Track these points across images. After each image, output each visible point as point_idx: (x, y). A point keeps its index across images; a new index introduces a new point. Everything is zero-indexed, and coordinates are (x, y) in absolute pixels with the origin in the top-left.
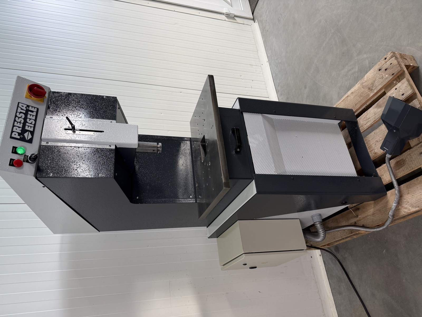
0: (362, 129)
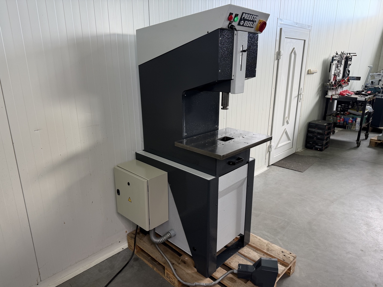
0: (240, 251)
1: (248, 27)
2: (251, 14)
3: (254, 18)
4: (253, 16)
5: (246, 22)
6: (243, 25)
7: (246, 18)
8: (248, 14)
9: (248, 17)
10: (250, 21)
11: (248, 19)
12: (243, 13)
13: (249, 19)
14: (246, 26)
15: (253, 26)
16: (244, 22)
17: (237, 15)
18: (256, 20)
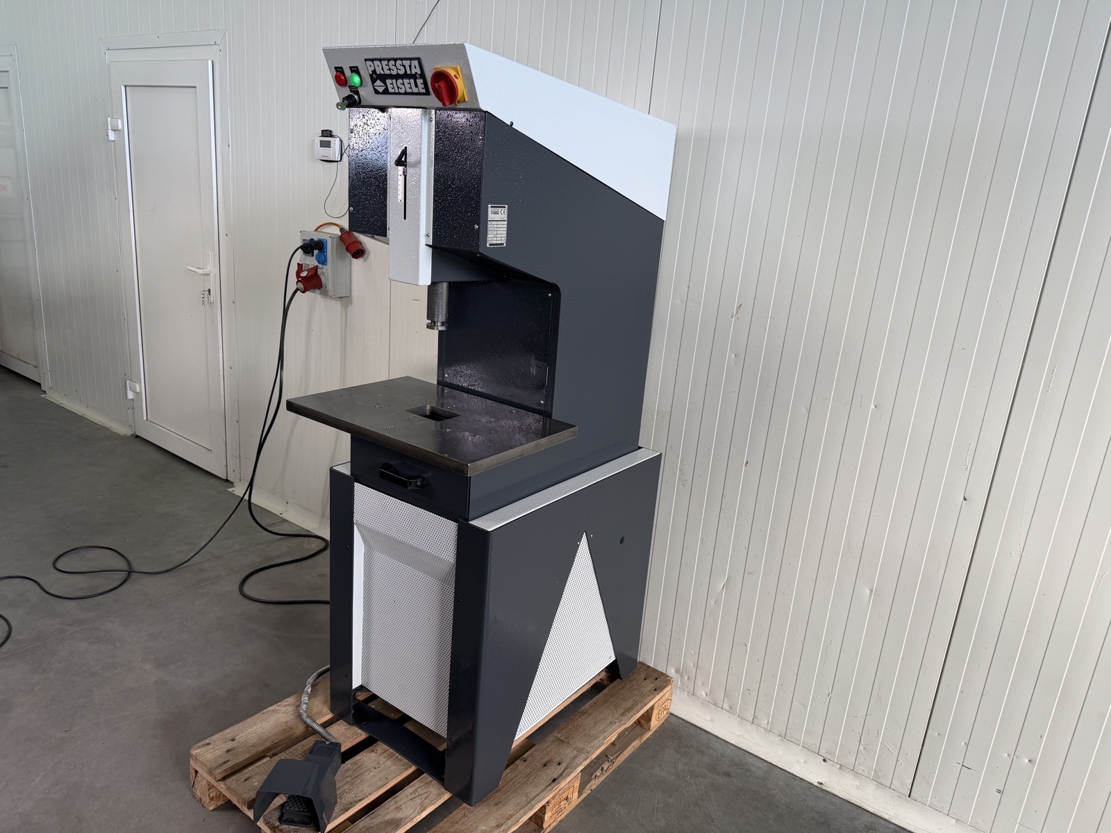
1: (406, 93)
2: (389, 60)
3: (404, 66)
4: (399, 62)
5: (388, 81)
6: (386, 92)
7: (379, 71)
8: (380, 60)
9: (386, 68)
10: (397, 77)
11: (388, 72)
12: (366, 60)
13: (394, 73)
14: (399, 94)
15: (424, 91)
16: (385, 83)
17: (355, 70)
18: (419, 72)
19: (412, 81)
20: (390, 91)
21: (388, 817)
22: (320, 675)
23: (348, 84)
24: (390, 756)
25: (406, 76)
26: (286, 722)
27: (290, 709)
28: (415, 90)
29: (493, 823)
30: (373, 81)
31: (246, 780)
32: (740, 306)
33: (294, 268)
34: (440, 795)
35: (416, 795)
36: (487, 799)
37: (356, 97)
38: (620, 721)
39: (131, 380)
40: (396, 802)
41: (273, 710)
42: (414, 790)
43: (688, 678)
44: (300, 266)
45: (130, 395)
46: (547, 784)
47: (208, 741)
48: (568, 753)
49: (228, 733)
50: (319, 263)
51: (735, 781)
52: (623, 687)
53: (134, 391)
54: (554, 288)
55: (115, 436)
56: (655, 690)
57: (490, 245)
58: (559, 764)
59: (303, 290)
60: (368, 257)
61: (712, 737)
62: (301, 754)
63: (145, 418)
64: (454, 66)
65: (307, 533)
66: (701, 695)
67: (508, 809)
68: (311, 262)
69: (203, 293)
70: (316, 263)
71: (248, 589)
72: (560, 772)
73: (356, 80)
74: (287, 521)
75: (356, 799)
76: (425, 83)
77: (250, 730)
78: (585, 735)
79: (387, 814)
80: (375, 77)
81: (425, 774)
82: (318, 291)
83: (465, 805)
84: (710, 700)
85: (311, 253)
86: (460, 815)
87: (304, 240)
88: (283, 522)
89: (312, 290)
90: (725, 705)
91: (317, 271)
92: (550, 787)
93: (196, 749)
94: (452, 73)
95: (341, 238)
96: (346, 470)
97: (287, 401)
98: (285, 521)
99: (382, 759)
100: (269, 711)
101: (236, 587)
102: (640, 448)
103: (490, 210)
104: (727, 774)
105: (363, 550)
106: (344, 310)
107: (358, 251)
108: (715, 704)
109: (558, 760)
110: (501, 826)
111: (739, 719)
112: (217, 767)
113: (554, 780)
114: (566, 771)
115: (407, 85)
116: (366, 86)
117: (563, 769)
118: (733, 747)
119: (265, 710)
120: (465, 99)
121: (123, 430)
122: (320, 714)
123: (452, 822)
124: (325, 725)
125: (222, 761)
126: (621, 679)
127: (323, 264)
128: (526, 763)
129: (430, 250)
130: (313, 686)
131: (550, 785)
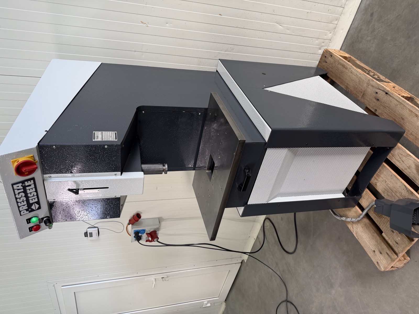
1: (36, 191)
2: (17, 202)
3: (19, 193)
4: (17, 196)
5: (31, 202)
8: (19, 207)
9: (23, 204)
10: (26, 196)
12: (21, 215)
13: (25, 199)
14: (37, 195)
15: (32, 181)
16: (33, 204)
17: (29, 221)
18: (21, 184)
19: (27, 188)
20: (37, 200)
21: (415, 171)
22: (335, 214)
23: (38, 224)
24: (378, 176)
25: (25, 192)
26: (362, 227)
27: (355, 226)
28: (33, 186)
29: (415, 119)
30: (33, 210)
31: (397, 243)
32: (142, 22)
33: (148, 243)
34: (399, 148)
35: (400, 160)
36: (401, 125)
37: (45, 219)
38: (350, 69)
39: (203, 305)
40: (405, 169)
41: (356, 234)
42: (397, 161)
43: (323, 43)
44: (147, 241)
45: (209, 305)
46: (389, 96)
47: (376, 263)
48: (370, 90)
49: (370, 254)
50: (145, 233)
51: (375, 10)
52: (331, 72)
53: (207, 304)
54: (139, 109)
55: (226, 309)
56: (331, 56)
57: (116, 139)
58: (377, 93)
59: (157, 239)
60: (140, 212)
61: (352, 27)
62: (380, 218)
63: (218, 298)
64: (11, 163)
65: (262, 227)
66: (331, 35)
67: (405, 113)
68: (144, 236)
69: (163, 280)
70: (145, 234)
71: (291, 250)
72: (381, 91)
73: (34, 220)
74: (257, 236)
75: (405, 189)
76: (27, 180)
77: (368, 244)
78: (359, 84)
79: (413, 173)
80: (30, 209)
81: (388, 157)
82: (157, 232)
83: (404, 135)
84: (333, 31)
85: (141, 237)
86: (411, 136)
87: (135, 240)
88: (258, 238)
89: (157, 235)
90: (336, 23)
91: (148, 233)
92: (391, 95)
93: (381, 269)
94: (16, 164)
95: (132, 224)
96: (241, 209)
97: (210, 241)
98: (257, 237)
99: (380, 179)
100: (357, 236)
101: (290, 255)
102: (217, 71)
103: (96, 140)
104: (372, 15)
105: (280, 198)
106: (165, 220)
107: (137, 216)
108: (335, 28)
109: (374, 94)
110: (416, 115)
111: (342, 15)
112: (391, 258)
113: (387, 93)
114: (381, 89)
115: (31, 191)
116: (38, 214)
117: (380, 91)
118: (356, 16)
119: (356, 237)
120: (32, 156)
121: (223, 306)
122: (356, 212)
123: (416, 140)
124: (362, 209)
125: (387, 256)
126: (327, 74)
127: (145, 231)
128: (377, 109)
129: (124, 173)
130: (341, 216)
131: (390, 95)
